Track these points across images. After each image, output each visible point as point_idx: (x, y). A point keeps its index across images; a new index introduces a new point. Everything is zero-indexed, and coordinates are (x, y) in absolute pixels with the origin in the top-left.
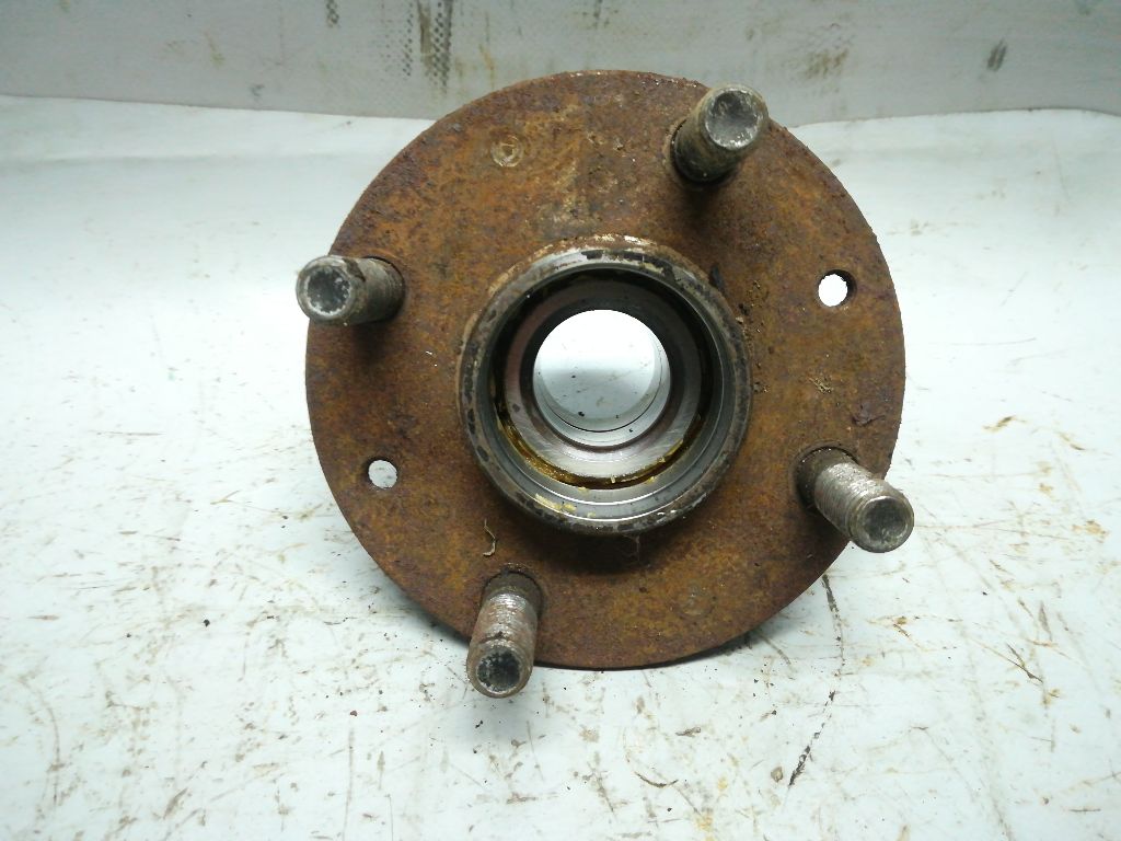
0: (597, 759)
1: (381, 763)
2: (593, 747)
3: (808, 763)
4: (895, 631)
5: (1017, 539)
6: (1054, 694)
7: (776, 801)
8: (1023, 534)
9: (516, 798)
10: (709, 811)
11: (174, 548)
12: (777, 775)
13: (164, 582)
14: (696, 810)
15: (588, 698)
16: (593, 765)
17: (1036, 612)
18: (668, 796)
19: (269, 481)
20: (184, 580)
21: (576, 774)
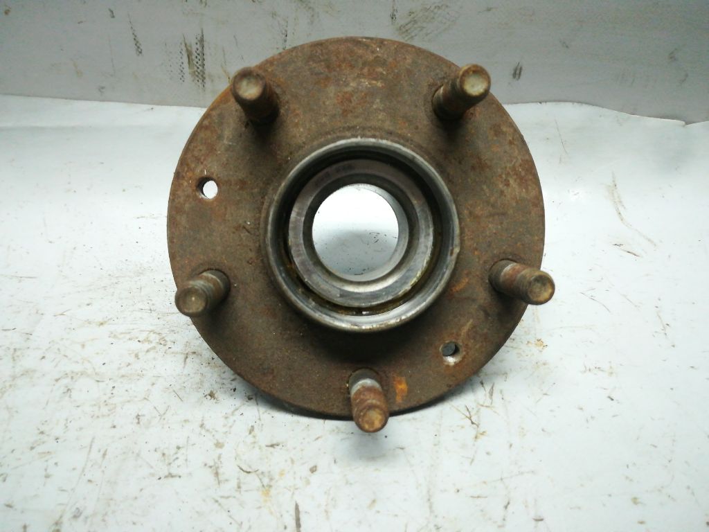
0: (219, 458)
1: (104, 455)
2: (219, 451)
6: (483, 434)
11: (28, 339)
13: (18, 356)
14: (263, 486)
16: (216, 460)
19: (88, 305)
20: (28, 355)
21: (206, 465)
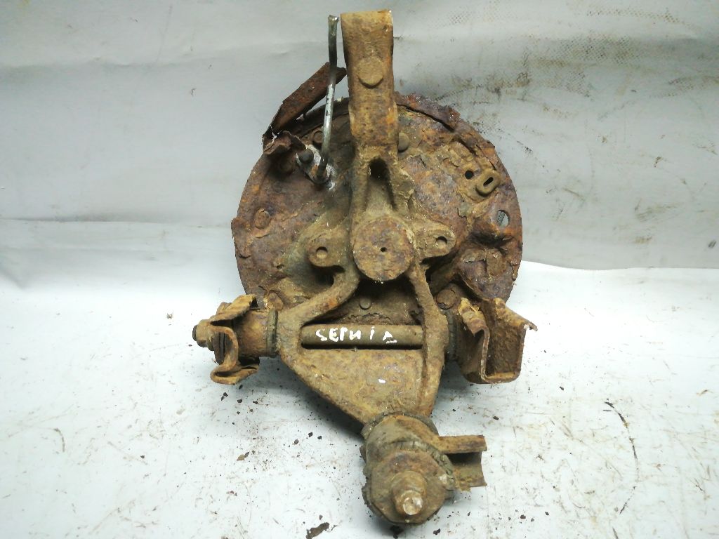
3: (626, 508)
4: (656, 469)
5: (703, 440)
7: (616, 517)
8: (705, 439)
9: (537, 505)
10: (596, 517)
12: (616, 510)
15: (556, 478)
17: (706, 468)
18: (582, 511)
